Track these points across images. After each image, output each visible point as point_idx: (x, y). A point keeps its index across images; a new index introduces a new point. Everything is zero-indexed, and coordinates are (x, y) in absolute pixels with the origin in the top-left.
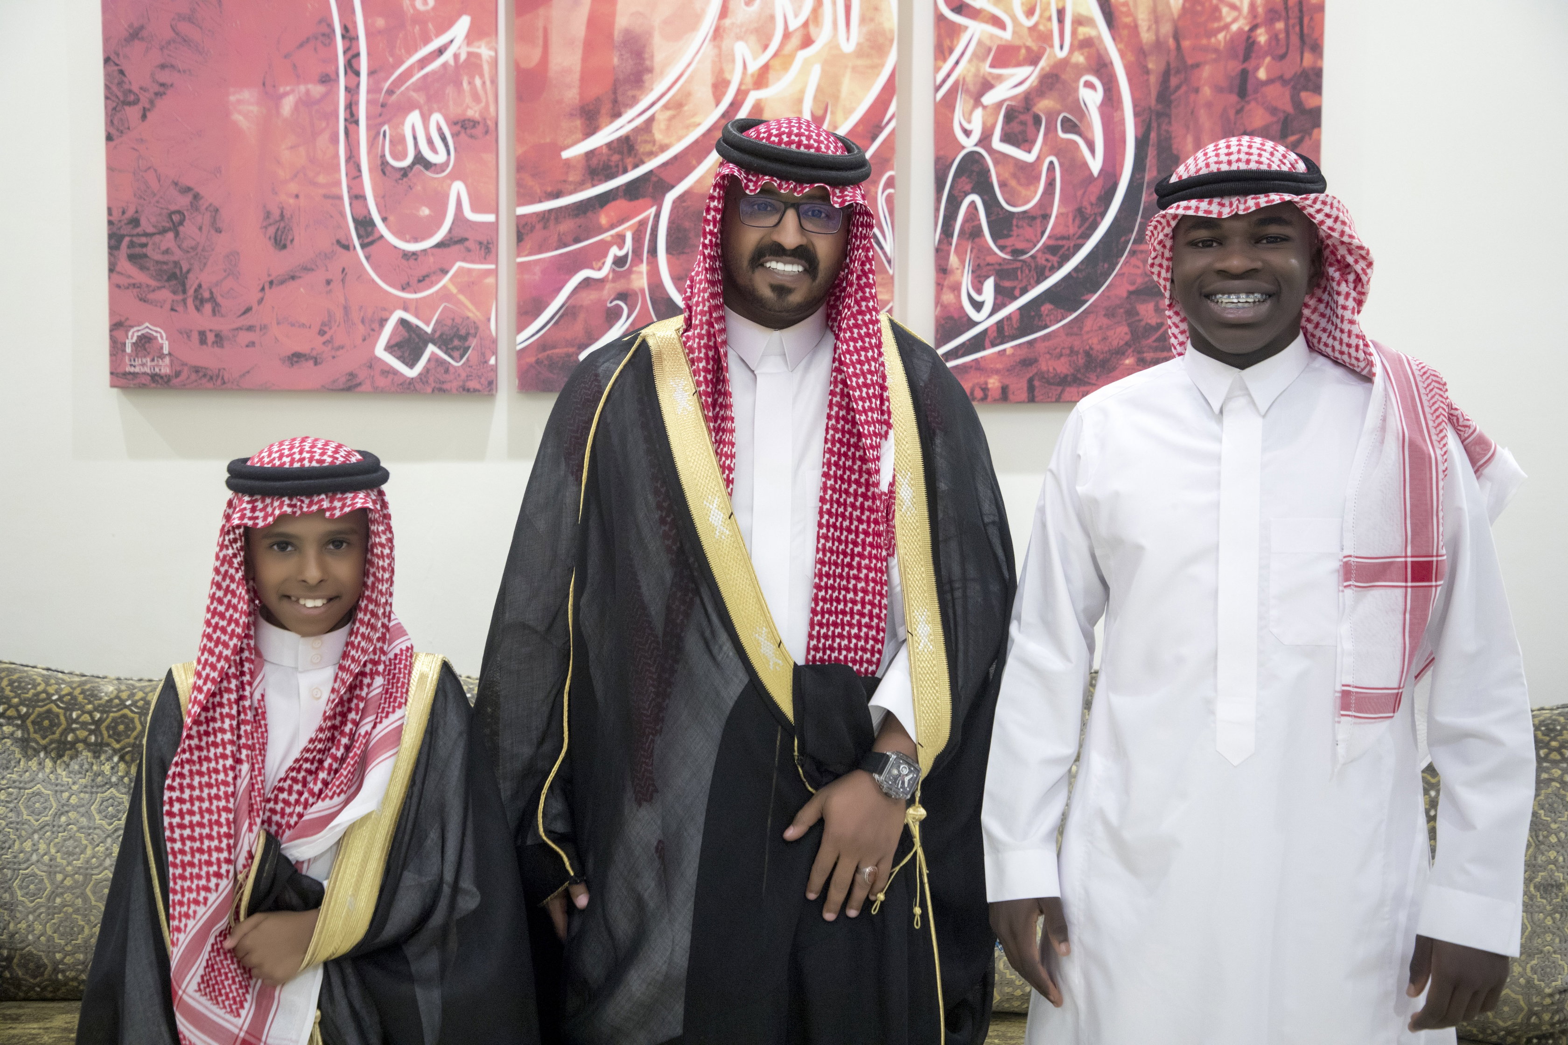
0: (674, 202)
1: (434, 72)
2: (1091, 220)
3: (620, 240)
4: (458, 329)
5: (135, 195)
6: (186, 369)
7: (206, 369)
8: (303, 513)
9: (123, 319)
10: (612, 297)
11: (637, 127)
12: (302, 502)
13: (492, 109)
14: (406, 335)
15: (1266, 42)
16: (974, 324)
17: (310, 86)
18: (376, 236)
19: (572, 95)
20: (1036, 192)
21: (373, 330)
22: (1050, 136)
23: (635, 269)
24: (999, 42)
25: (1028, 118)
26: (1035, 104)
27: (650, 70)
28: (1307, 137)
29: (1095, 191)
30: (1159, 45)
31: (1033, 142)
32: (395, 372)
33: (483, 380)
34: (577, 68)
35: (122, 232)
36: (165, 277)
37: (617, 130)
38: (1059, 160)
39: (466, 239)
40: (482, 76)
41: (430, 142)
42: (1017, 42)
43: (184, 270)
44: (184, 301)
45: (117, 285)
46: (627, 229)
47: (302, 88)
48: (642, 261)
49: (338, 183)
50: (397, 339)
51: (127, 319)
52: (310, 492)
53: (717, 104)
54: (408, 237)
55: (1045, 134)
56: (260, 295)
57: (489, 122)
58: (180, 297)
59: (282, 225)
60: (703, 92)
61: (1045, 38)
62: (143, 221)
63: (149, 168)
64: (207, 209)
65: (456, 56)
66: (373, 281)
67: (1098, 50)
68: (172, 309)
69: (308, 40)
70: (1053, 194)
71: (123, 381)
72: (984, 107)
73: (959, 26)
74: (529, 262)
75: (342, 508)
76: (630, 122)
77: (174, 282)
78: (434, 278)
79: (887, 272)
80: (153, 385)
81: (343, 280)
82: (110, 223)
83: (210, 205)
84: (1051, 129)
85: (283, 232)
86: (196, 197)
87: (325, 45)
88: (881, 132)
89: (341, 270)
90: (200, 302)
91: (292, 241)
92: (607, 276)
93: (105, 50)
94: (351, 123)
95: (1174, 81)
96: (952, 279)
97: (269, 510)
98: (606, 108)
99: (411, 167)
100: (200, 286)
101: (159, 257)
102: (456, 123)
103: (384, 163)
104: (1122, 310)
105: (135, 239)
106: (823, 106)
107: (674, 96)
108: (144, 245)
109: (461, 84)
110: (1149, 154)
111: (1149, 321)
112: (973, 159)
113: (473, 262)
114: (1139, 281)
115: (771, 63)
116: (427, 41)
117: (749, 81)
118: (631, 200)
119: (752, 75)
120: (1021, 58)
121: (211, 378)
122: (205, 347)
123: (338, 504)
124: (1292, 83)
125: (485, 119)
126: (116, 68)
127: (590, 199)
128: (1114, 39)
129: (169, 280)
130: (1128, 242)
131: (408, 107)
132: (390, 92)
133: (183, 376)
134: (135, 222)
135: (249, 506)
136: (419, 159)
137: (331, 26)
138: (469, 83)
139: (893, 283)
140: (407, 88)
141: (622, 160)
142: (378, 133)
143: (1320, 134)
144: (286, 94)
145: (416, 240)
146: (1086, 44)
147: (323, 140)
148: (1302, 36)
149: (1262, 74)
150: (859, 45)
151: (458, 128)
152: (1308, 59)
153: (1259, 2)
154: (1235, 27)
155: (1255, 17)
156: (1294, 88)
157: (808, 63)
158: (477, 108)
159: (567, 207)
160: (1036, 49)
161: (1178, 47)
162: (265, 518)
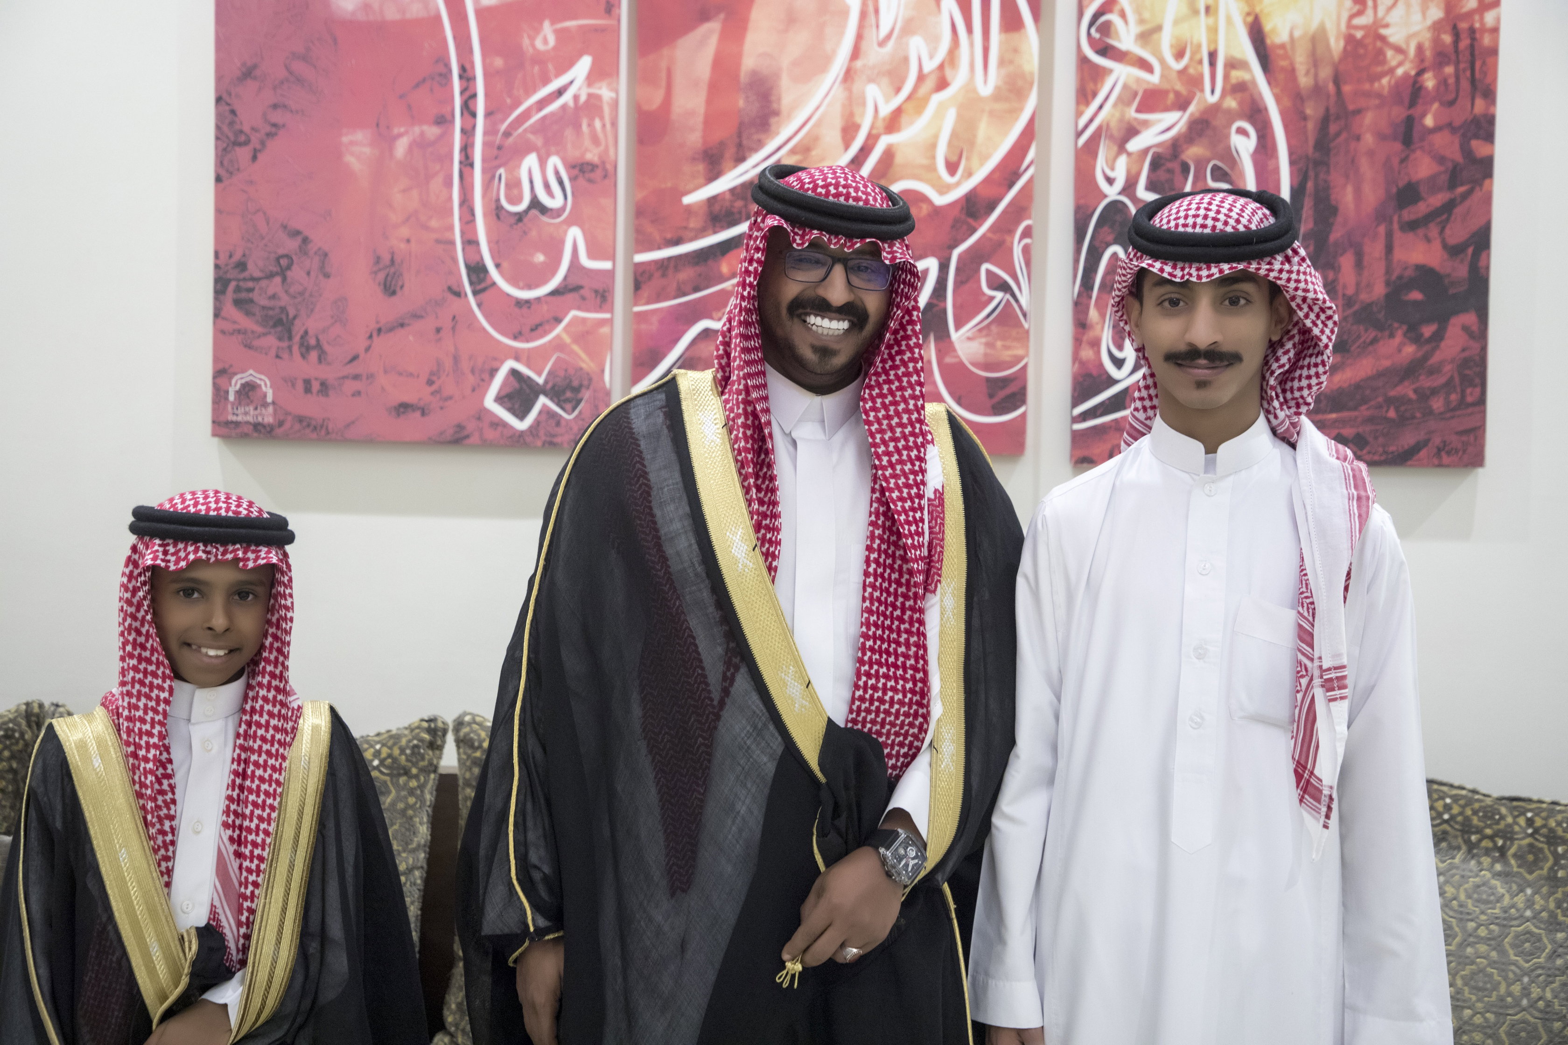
1: (552, 114)
4: (571, 381)
5: (243, 238)
6: (289, 418)
7: (310, 419)
8: (216, 560)
9: (227, 366)
12: (217, 549)
13: (612, 152)
14: (517, 385)
15: (1433, 87)
16: (1114, 382)
17: (425, 128)
18: (488, 282)
19: (695, 138)
21: (483, 380)
24: (1145, 86)
25: (1175, 166)
26: (1183, 151)
27: (777, 113)
28: (1478, 188)
30: (1317, 90)
32: (505, 425)
34: (701, 109)
35: (229, 276)
36: (271, 323)
37: (741, 175)
39: (581, 287)
40: (602, 118)
41: (547, 186)
42: (1166, 86)
43: (291, 316)
44: (290, 348)
45: (221, 331)
47: (417, 130)
49: (451, 228)
50: (508, 390)
51: (231, 366)
52: (224, 541)
53: (846, 148)
54: (521, 284)
55: (1194, 183)
56: (368, 343)
57: (608, 166)
58: (285, 344)
59: (392, 270)
60: (832, 136)
61: (1195, 82)
62: (250, 266)
63: (258, 211)
64: (316, 253)
65: (576, 98)
66: (484, 329)
67: (1252, 96)
68: (278, 356)
69: (424, 80)
71: (225, 431)
72: (1129, 154)
73: (1104, 68)
74: (646, 311)
75: (255, 560)
76: (753, 166)
77: (279, 329)
78: (547, 327)
79: (1022, 326)
80: (255, 435)
81: (453, 329)
82: (217, 267)
83: (320, 249)
84: (1199, 177)
85: (393, 278)
86: (305, 240)
87: (441, 85)
88: (1018, 179)
89: (451, 317)
90: (305, 349)
91: (402, 287)
93: (217, 90)
94: (466, 165)
95: (1333, 128)
96: (1090, 335)
97: (182, 554)
98: (730, 152)
99: (526, 211)
100: (306, 332)
101: (264, 302)
103: (499, 208)
105: (241, 284)
106: (958, 152)
107: (801, 140)
108: (251, 290)
109: (580, 126)
110: (1306, 204)
112: (1115, 208)
113: (588, 310)
115: (904, 106)
116: (546, 81)
117: (880, 124)
119: (884, 119)
120: (1169, 102)
121: (315, 428)
122: (309, 395)
123: (251, 555)
124: (1462, 131)
125: (603, 163)
126: (227, 108)
127: (711, 247)
128: (1269, 83)
129: (275, 326)
131: (525, 149)
132: (507, 134)
133: (287, 425)
134: (242, 266)
135: (161, 549)
136: (535, 203)
137: (448, 65)
138: (589, 125)
139: (1028, 338)
140: (525, 130)
141: (746, 206)
142: (493, 177)
143: (1491, 184)
144: (400, 135)
145: (529, 287)
146: (1240, 89)
147: (436, 184)
148: (1473, 81)
149: (1429, 121)
150: (997, 88)
151: (576, 172)
152: (1480, 105)
153: (1427, 45)
154: (1400, 71)
155: (1422, 61)
156: (1464, 135)
157: (942, 107)
158: (596, 151)
159: (687, 255)
160: (1184, 91)
161: (1339, 92)
162: (177, 562)
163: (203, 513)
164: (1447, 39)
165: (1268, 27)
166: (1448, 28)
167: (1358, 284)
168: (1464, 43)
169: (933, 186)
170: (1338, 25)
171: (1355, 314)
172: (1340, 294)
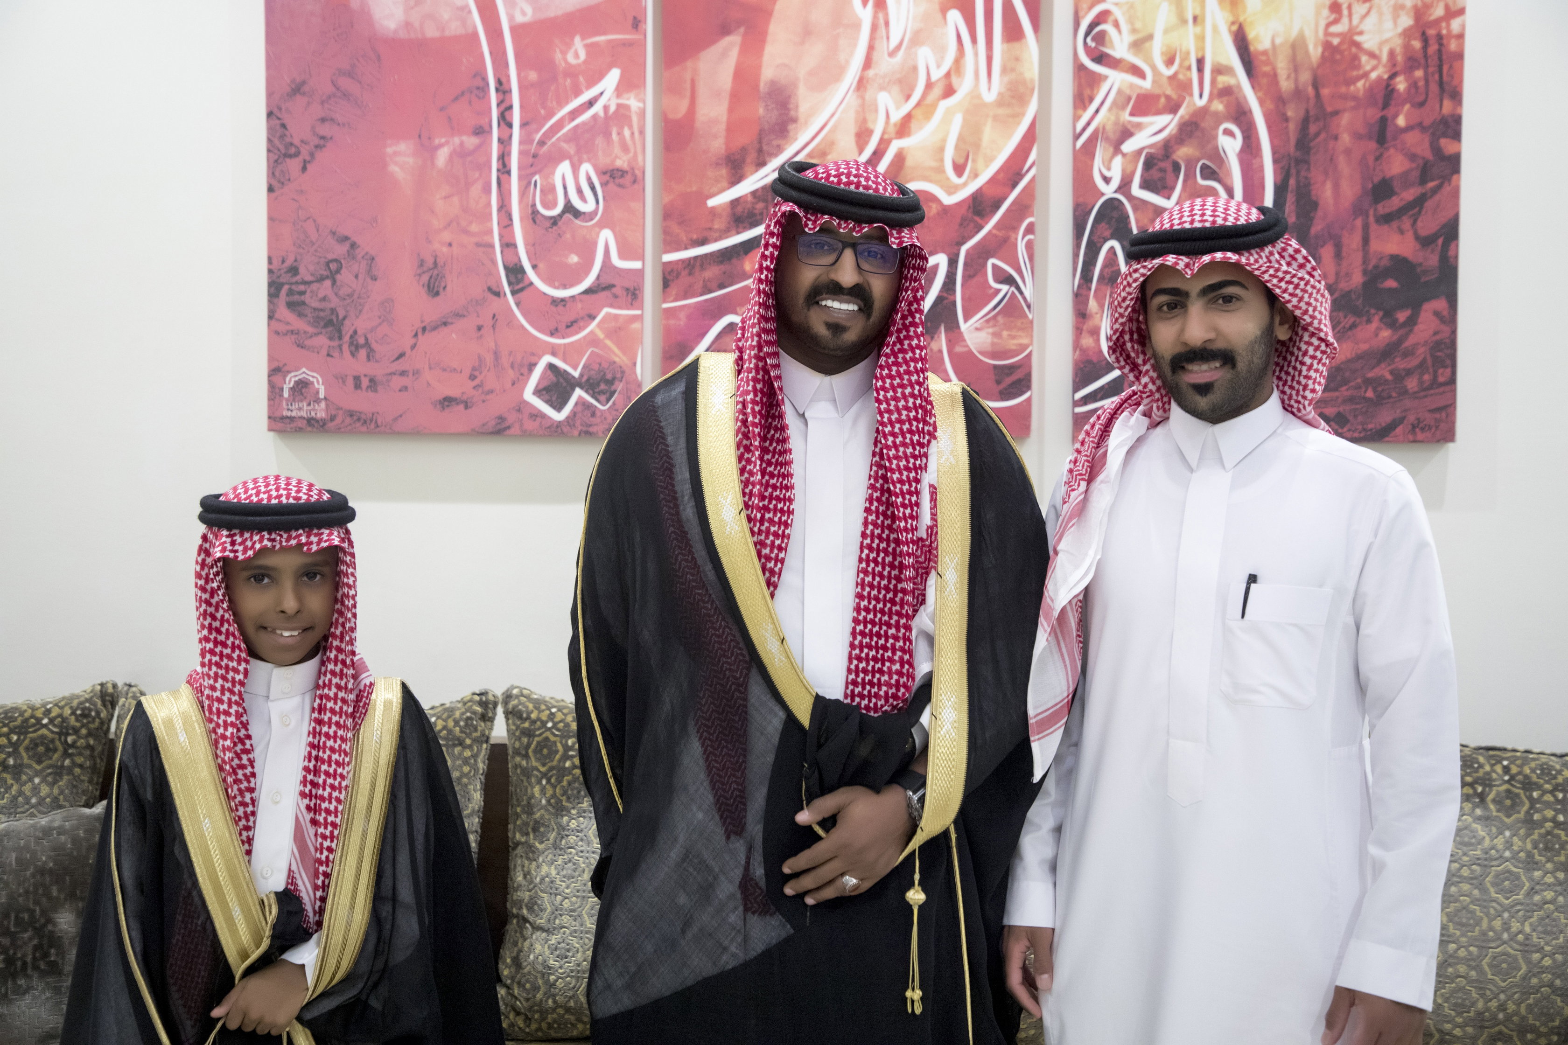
1: (584, 123)
4: (605, 374)
5: (295, 244)
6: (341, 412)
7: (360, 413)
8: (282, 547)
9: (281, 365)
12: (281, 536)
13: (640, 159)
14: (554, 379)
15: (1405, 90)
17: (464, 138)
18: (526, 282)
19: (718, 145)
21: (522, 374)
22: (1189, 182)
24: (1139, 91)
25: (1167, 165)
26: (1174, 152)
27: (794, 120)
28: (1446, 184)
30: (1298, 93)
31: (1173, 188)
32: (543, 416)
34: (724, 119)
35: (282, 280)
36: (322, 324)
37: (760, 179)
39: (613, 286)
40: (631, 127)
41: (580, 191)
42: (1157, 91)
43: (341, 317)
44: (340, 347)
45: (275, 334)
47: (457, 140)
49: (491, 231)
50: (545, 383)
51: (285, 365)
53: (861, 150)
55: (1185, 181)
56: (413, 341)
57: (637, 172)
58: (336, 343)
59: (435, 272)
60: (844, 141)
61: (1186, 87)
62: (302, 270)
63: (308, 218)
64: (363, 257)
65: (606, 108)
66: (522, 326)
67: (1237, 99)
68: (328, 355)
69: (463, 93)
71: (280, 425)
72: (1124, 155)
73: (1100, 75)
74: (675, 307)
75: (318, 543)
77: (330, 329)
79: (1026, 316)
80: (309, 429)
81: (494, 326)
82: (270, 271)
83: (367, 253)
84: (1190, 176)
85: (436, 280)
86: (353, 246)
87: (479, 98)
88: (1021, 179)
89: (492, 316)
90: (355, 348)
91: (445, 288)
93: (268, 105)
94: (503, 173)
95: (1313, 129)
96: (1090, 324)
97: (249, 544)
98: (751, 157)
99: (561, 215)
100: (355, 332)
101: (315, 304)
102: (605, 173)
103: (535, 212)
105: (294, 287)
106: (964, 155)
107: (818, 145)
108: (303, 293)
109: (611, 134)
110: (1288, 199)
112: (1112, 205)
113: (620, 308)
115: (914, 113)
116: (577, 93)
117: (892, 130)
119: (895, 125)
120: (1161, 106)
121: (365, 422)
122: (359, 391)
123: (314, 539)
124: (1431, 130)
125: (633, 169)
126: (278, 122)
127: (733, 247)
128: (1253, 87)
129: (325, 326)
131: (556, 158)
132: (542, 143)
133: (338, 420)
134: (294, 270)
135: (229, 540)
136: (569, 208)
137: (485, 79)
138: (619, 134)
139: (1032, 327)
140: (558, 139)
142: (529, 183)
143: (1459, 180)
144: (441, 146)
145: (565, 287)
146: (1226, 92)
147: (476, 190)
148: (1441, 84)
149: (1401, 121)
150: (1000, 94)
151: (606, 177)
152: (1447, 106)
153: (1398, 50)
154: (1374, 75)
155: (1394, 65)
156: (1433, 134)
157: (949, 113)
158: (626, 158)
159: (712, 254)
160: (1174, 96)
161: (1318, 95)
162: (245, 551)
163: (265, 502)
164: (1417, 44)
165: (1251, 34)
166: (1418, 35)
167: (1338, 274)
168: (1433, 48)
169: (942, 187)
170: (1317, 32)
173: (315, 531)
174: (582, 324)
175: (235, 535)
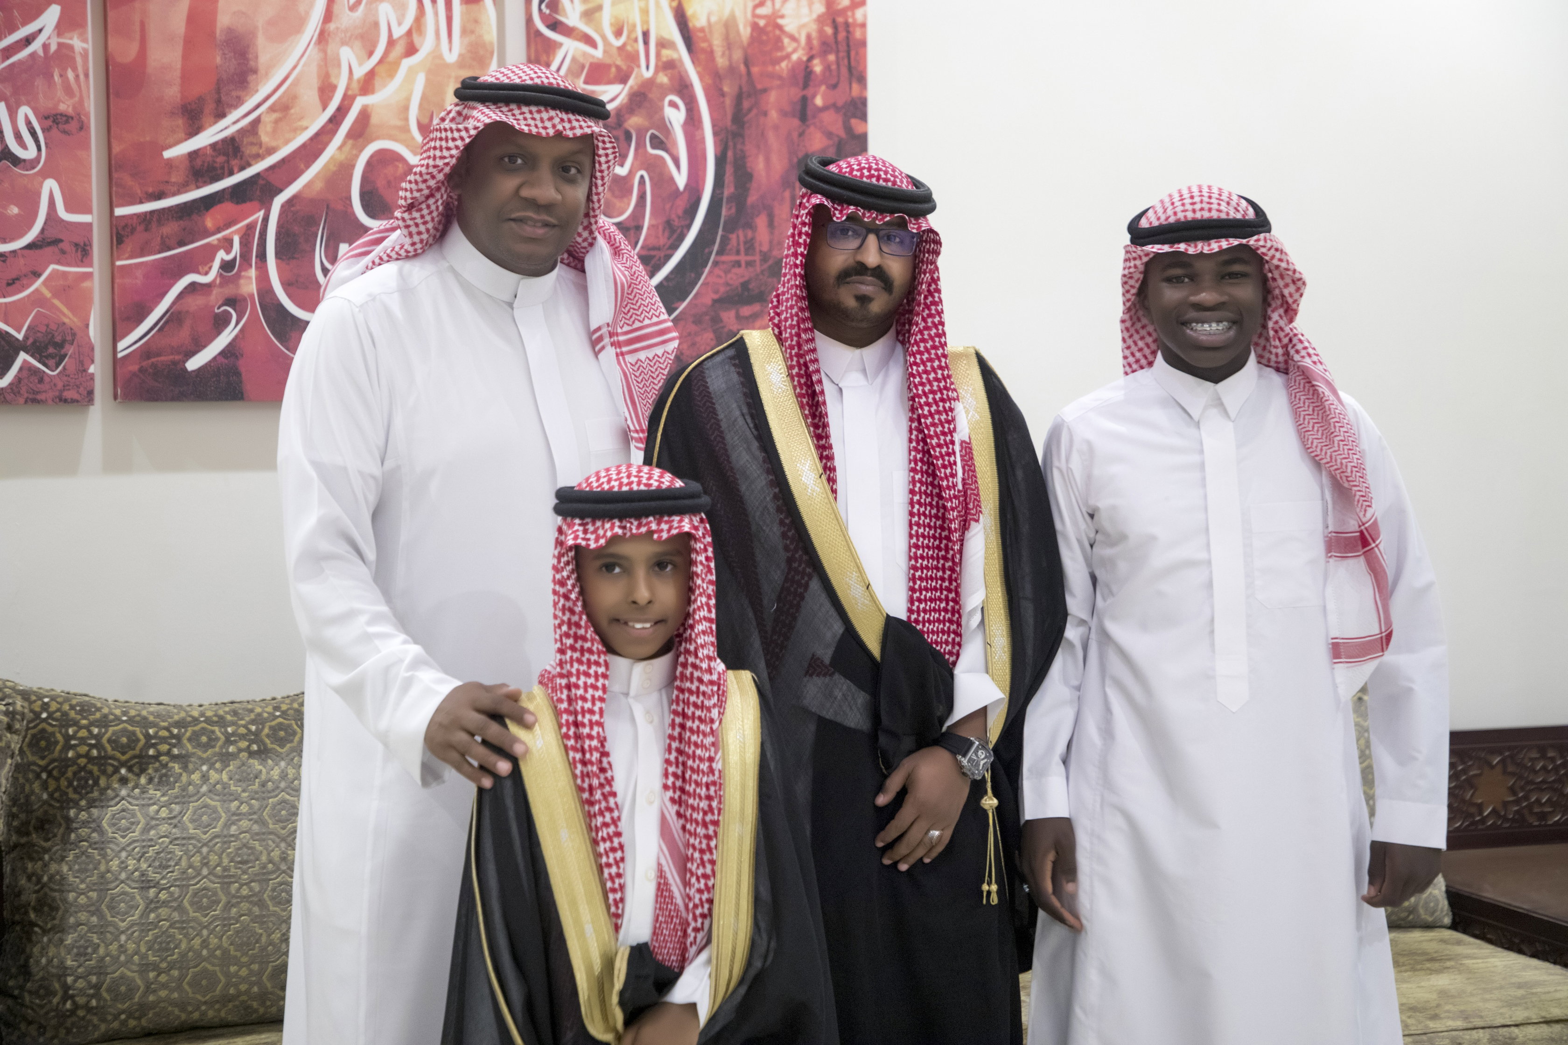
0: (283, 206)
1: (20, 62)
2: (679, 231)
3: (227, 244)
4: (53, 336)
8: (632, 535)
10: (220, 303)
11: (242, 129)
12: (632, 523)
13: (83, 103)
15: (820, 72)
19: (173, 93)
20: (629, 204)
22: (640, 151)
23: (243, 274)
24: (591, 60)
26: (625, 121)
27: (255, 71)
29: (681, 204)
30: (732, 70)
33: (81, 390)
34: (178, 64)
37: (222, 131)
38: (649, 174)
39: (61, 241)
40: (75, 69)
41: (18, 136)
42: (608, 61)
46: (234, 232)
48: (251, 266)
52: (639, 515)
53: (324, 109)
55: (636, 150)
57: (80, 117)
60: (309, 95)
61: (633, 58)
65: (46, 47)
67: (679, 73)
70: (644, 206)
73: (555, 43)
74: (130, 265)
76: (235, 123)
84: (640, 145)
92: (214, 280)
95: (746, 104)
97: (601, 532)
98: (210, 107)
104: (707, 318)
106: (428, 114)
107: (280, 98)
109: (53, 76)
110: (727, 171)
111: (731, 328)
113: (69, 264)
114: (722, 289)
115: (377, 69)
116: (13, 29)
117: (355, 86)
118: (238, 203)
119: (359, 81)
120: (612, 76)
123: (664, 526)
124: (843, 111)
125: (79, 114)
127: (194, 201)
128: (693, 62)
130: (711, 253)
135: (581, 528)
136: (8, 154)
138: (61, 76)
141: (228, 162)
145: (6, 240)
146: (670, 66)
148: (850, 68)
149: (819, 101)
150: (461, 55)
151: (49, 122)
152: (856, 88)
153: (814, 35)
154: (795, 57)
155: (811, 48)
156: (845, 115)
157: (412, 72)
158: (70, 102)
159: (170, 209)
160: (624, 67)
161: (749, 73)
162: (597, 540)
163: (616, 489)
164: (829, 30)
165: (689, 12)
166: (829, 22)
167: (771, 242)
168: (842, 35)
169: (407, 146)
170: (745, 13)
171: (770, 267)
172: (757, 250)
173: (666, 518)
174: (25, 282)
175: (587, 524)
